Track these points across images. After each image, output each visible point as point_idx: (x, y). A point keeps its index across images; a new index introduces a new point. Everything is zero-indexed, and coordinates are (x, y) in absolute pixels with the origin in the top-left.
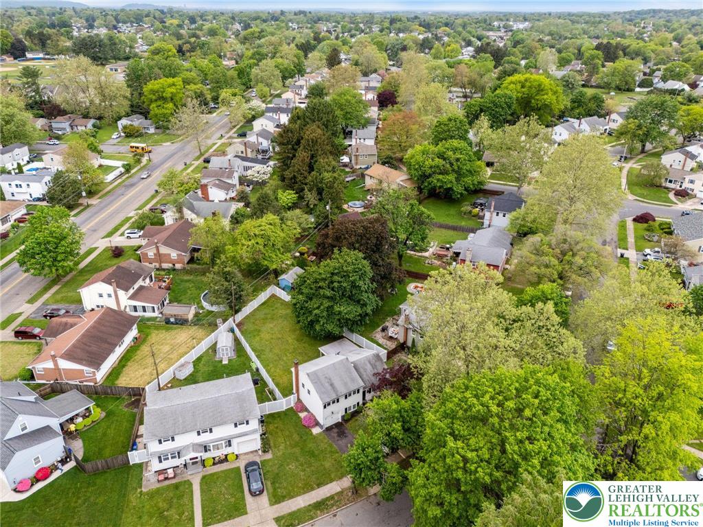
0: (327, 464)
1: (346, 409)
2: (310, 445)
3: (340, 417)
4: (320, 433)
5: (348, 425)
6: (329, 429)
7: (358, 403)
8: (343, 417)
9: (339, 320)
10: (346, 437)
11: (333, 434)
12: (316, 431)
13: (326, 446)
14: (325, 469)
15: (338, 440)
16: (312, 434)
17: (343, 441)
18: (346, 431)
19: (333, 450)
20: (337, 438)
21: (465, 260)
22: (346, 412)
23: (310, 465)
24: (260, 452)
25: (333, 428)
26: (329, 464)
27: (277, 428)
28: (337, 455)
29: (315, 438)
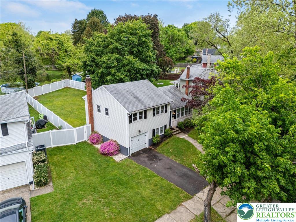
0: (146, 192)
1: (154, 131)
2: (114, 173)
3: (147, 142)
4: (125, 159)
5: (159, 149)
6: (136, 155)
7: (166, 126)
8: (150, 141)
9: (129, 71)
10: (160, 160)
11: (142, 159)
12: (119, 158)
13: (137, 171)
14: (143, 199)
15: (151, 164)
16: (114, 161)
17: (159, 164)
18: (158, 155)
19: (148, 174)
20: (149, 162)
21: (206, 63)
22: (154, 135)
23: (118, 195)
24: (32, 187)
25: (141, 154)
26: (148, 191)
27: (64, 158)
28: (156, 178)
29: (119, 165)
